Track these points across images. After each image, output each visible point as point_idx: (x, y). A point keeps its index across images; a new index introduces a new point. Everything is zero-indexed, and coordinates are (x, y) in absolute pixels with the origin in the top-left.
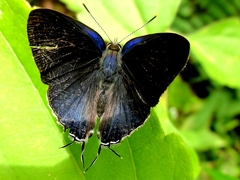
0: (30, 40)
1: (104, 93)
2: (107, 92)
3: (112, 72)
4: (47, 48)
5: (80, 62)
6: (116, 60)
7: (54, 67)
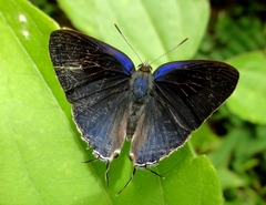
0: (53, 61)
1: (134, 114)
2: (137, 113)
3: (142, 93)
4: (71, 68)
5: (106, 82)
6: (147, 82)
7: (79, 87)
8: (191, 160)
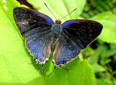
0: (15, 20)
1: (54, 42)
3: (57, 33)
4: (23, 23)
5: (40, 28)
6: (60, 28)
7: (27, 31)
8: (79, 62)
